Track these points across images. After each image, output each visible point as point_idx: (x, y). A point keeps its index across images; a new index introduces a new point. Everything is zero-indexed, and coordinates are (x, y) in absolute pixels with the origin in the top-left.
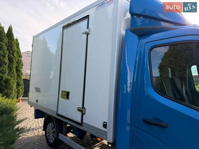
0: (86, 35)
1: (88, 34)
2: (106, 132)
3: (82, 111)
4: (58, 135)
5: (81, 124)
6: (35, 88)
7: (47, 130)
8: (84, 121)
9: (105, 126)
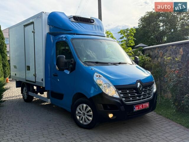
0: (33, 33)
1: (34, 33)
2: (43, 83)
3: (35, 75)
4: (28, 93)
5: (35, 82)
6: (14, 66)
7: (23, 93)
8: (36, 80)
9: (42, 80)
